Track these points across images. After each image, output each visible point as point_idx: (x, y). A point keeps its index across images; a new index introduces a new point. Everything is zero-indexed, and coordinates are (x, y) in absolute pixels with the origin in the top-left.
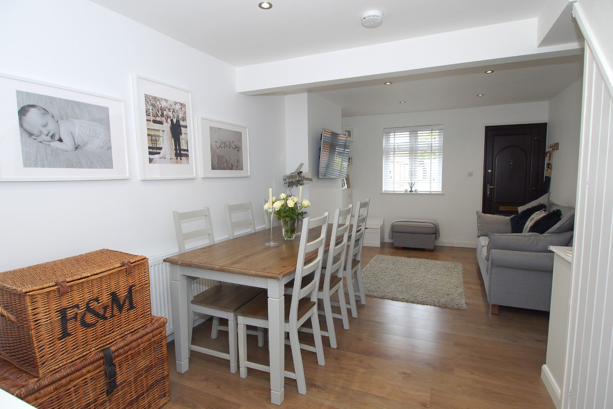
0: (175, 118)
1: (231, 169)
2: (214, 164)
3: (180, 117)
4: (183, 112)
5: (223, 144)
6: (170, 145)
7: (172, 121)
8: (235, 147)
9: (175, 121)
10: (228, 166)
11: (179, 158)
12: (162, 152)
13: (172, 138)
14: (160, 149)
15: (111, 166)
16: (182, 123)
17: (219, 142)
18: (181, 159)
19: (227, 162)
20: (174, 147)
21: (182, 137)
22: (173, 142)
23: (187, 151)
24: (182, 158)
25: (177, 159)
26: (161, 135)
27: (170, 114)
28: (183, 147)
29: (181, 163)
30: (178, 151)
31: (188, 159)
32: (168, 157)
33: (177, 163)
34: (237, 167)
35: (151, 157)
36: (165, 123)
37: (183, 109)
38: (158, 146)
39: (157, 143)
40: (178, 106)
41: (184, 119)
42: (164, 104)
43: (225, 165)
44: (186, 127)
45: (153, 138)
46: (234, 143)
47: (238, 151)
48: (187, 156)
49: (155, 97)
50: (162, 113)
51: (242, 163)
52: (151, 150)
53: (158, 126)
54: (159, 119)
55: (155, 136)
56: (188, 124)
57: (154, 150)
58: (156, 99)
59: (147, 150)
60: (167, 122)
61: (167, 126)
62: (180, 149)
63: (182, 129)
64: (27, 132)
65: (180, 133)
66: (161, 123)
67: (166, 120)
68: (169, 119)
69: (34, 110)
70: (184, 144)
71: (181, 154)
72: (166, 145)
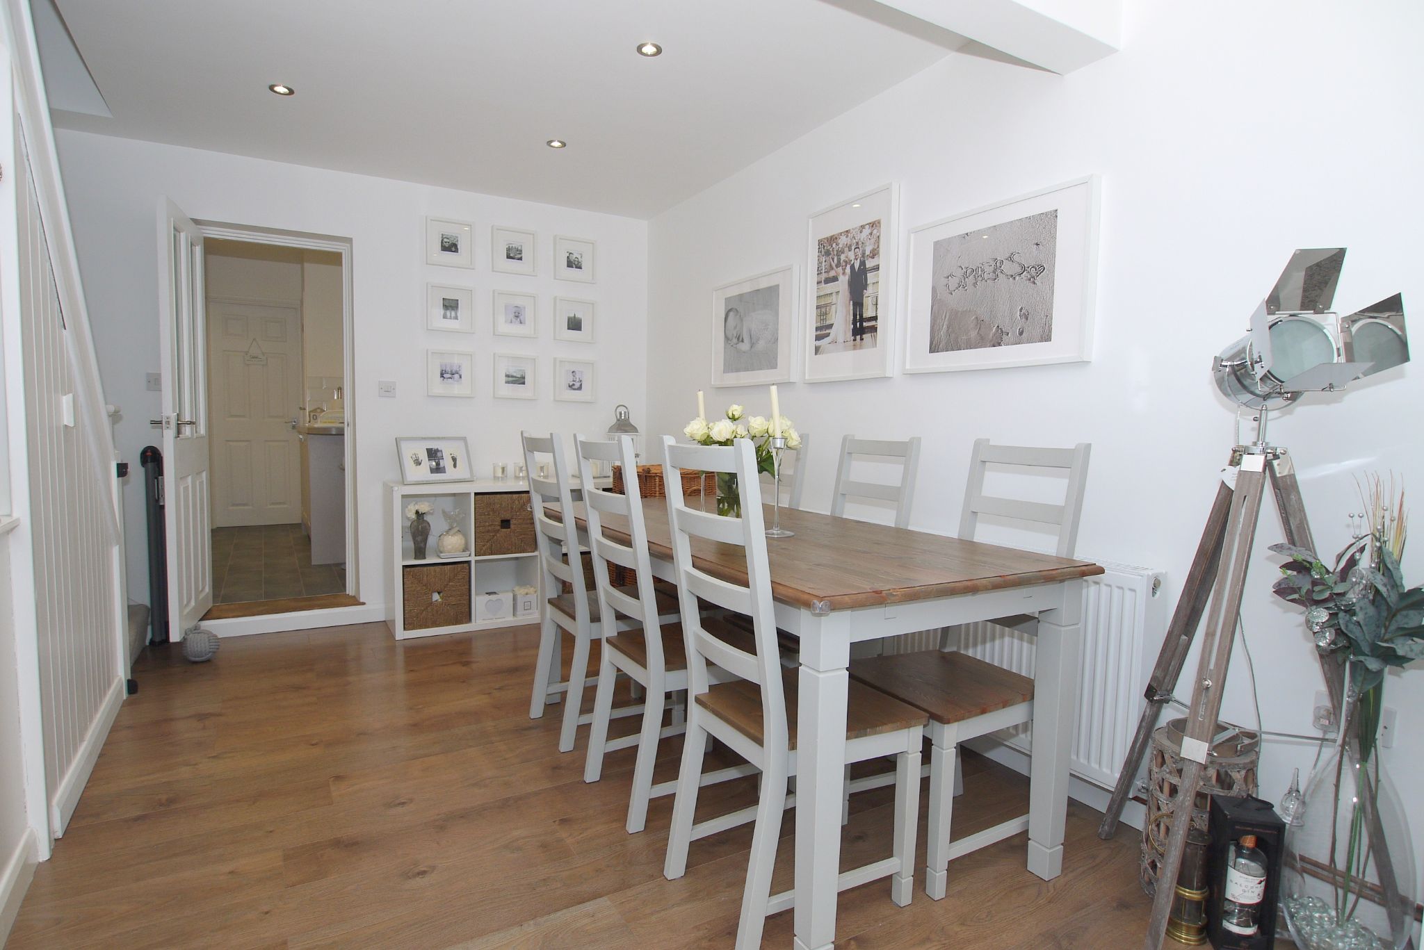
0: (859, 260)
1: (997, 344)
2: (936, 339)
3: (868, 253)
4: (873, 241)
5: (972, 273)
6: (846, 316)
7: (852, 267)
8: (1019, 270)
9: (857, 266)
10: (982, 338)
11: (858, 337)
12: (832, 331)
13: (850, 300)
14: (830, 326)
15: (774, 367)
16: (870, 264)
17: (959, 273)
18: (862, 339)
19: (979, 322)
20: (852, 318)
21: (869, 291)
22: (852, 308)
23: (875, 318)
24: (864, 336)
25: (855, 340)
26: (834, 301)
27: (851, 255)
28: (868, 313)
29: (861, 347)
30: (858, 324)
31: (875, 337)
32: (841, 340)
33: (855, 347)
34: (1021, 334)
35: (818, 343)
36: (841, 278)
37: (875, 232)
38: (828, 322)
39: (828, 316)
40: (867, 231)
41: (874, 254)
42: (843, 241)
43: (973, 334)
44: (877, 268)
45: (823, 310)
46: (1016, 258)
47: (1032, 280)
48: (874, 329)
49: (832, 237)
50: (839, 260)
51: (1048, 317)
52: (819, 333)
53: (830, 287)
54: (832, 274)
55: (826, 306)
56: (881, 260)
57: (823, 331)
58: (832, 239)
59: (814, 333)
60: (844, 273)
61: (844, 280)
62: (862, 320)
63: (869, 275)
64: (727, 338)
65: (865, 286)
66: (835, 279)
67: (844, 270)
68: (848, 267)
69: (731, 314)
70: (868, 302)
71: (863, 327)
72: (841, 318)
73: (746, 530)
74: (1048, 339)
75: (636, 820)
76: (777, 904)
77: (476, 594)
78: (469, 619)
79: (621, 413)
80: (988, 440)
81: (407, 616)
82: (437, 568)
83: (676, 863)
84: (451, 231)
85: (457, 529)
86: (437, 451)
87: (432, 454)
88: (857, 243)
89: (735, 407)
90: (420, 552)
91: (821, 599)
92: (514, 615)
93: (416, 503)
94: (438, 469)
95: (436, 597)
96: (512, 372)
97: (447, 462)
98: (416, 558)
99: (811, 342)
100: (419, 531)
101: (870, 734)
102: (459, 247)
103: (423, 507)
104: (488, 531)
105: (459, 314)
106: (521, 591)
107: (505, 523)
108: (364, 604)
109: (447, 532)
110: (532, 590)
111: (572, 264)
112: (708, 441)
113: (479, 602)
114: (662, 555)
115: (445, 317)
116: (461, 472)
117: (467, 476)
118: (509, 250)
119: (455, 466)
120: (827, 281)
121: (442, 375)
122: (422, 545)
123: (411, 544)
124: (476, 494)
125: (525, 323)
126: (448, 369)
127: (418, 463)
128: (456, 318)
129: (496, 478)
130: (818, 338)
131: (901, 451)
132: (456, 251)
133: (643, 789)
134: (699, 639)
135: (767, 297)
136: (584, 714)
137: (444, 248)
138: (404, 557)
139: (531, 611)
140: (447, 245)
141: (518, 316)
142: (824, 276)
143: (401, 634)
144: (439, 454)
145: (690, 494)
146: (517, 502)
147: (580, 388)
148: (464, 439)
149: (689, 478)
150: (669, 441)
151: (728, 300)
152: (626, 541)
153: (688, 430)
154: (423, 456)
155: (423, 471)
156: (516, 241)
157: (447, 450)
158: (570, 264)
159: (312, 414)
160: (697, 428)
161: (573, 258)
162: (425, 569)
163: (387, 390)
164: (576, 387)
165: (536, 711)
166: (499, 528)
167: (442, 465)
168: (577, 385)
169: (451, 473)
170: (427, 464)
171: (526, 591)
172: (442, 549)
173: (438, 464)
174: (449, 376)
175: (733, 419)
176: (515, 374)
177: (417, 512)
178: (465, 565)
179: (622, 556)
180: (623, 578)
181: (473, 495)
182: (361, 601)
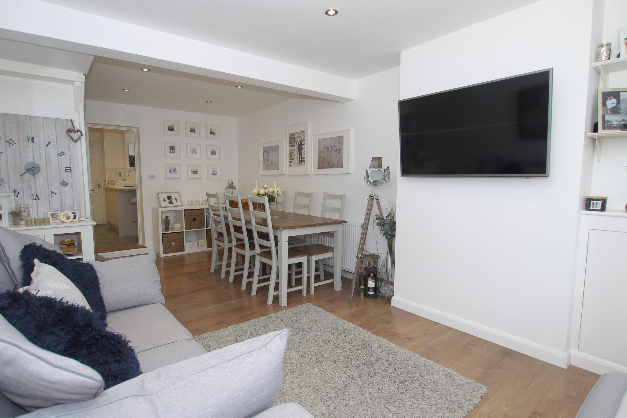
0: (300, 141)
1: (332, 168)
2: (319, 165)
3: (302, 140)
4: (303, 136)
5: (326, 149)
7: (299, 143)
8: (336, 150)
10: (329, 166)
12: (294, 161)
13: (298, 152)
15: (278, 169)
16: (303, 143)
17: (324, 148)
18: (301, 164)
19: (328, 162)
20: (299, 157)
21: (303, 150)
22: (299, 154)
23: (305, 158)
24: (302, 163)
26: (294, 152)
28: (303, 156)
31: (305, 163)
32: (296, 163)
33: (300, 166)
34: (337, 166)
36: (296, 145)
37: (304, 134)
38: (293, 158)
39: (293, 156)
40: (302, 133)
41: (304, 140)
42: (296, 135)
43: (327, 165)
44: (304, 144)
45: (291, 155)
46: (335, 146)
47: (339, 152)
48: (304, 161)
49: (293, 133)
50: (295, 140)
51: (342, 162)
52: (290, 161)
53: (293, 148)
54: (293, 144)
55: (292, 153)
56: (306, 142)
57: (291, 160)
58: (293, 134)
59: (289, 161)
60: (296, 144)
61: (296, 146)
62: (301, 158)
63: (303, 146)
64: (264, 160)
65: (302, 149)
66: (294, 146)
67: (296, 143)
68: (297, 143)
69: (265, 152)
70: (303, 154)
71: (302, 161)
72: (296, 156)
73: (266, 215)
74: (343, 168)
75: (244, 287)
76: (275, 293)
77: (186, 242)
78: (184, 251)
79: (230, 182)
80: (327, 193)
81: (164, 249)
82: (173, 234)
83: (254, 292)
84: (171, 124)
85: (179, 221)
86: (170, 196)
87: (169, 197)
88: (300, 136)
89: (265, 185)
90: (167, 229)
91: (281, 227)
92: (198, 249)
93: (165, 214)
94: (171, 202)
95: (173, 243)
96: (193, 170)
97: (174, 200)
98: (166, 231)
99: (288, 163)
100: (166, 222)
101: (295, 257)
102: (174, 129)
103: (168, 215)
104: (189, 222)
105: (175, 151)
106: (200, 241)
107: (194, 219)
108: (147, 247)
109: (176, 222)
110: (203, 240)
111: (212, 133)
112: (258, 195)
113: (187, 245)
114: (248, 222)
115: (170, 152)
116: (178, 203)
117: (180, 204)
118: (191, 129)
119: (176, 201)
120: (292, 146)
121: (170, 172)
122: (168, 227)
123: (164, 227)
124: (185, 210)
125: (197, 153)
126: (172, 169)
127: (165, 200)
128: (174, 152)
129: (189, 205)
130: (290, 162)
131: (309, 195)
132: (174, 130)
133: (245, 280)
134: (258, 240)
135: (276, 149)
136: (228, 268)
137: (170, 130)
138: (162, 231)
139: (203, 247)
140: (170, 128)
141: (194, 151)
142: (291, 144)
143: (162, 255)
144: (171, 197)
145: (255, 208)
146: (198, 212)
147: (216, 174)
148: (179, 192)
149: (254, 204)
150: (250, 196)
151: (264, 148)
152: (239, 220)
153: (253, 192)
154: (166, 198)
155: (166, 203)
156: (193, 126)
157: (173, 196)
158: (211, 133)
159: (109, 183)
160: (255, 191)
161: (212, 131)
162: (169, 234)
163: (152, 177)
164: (214, 174)
165: (212, 270)
166: (192, 221)
167: (172, 201)
168: (215, 173)
169: (175, 204)
170: (167, 201)
171: (202, 241)
172: (174, 228)
173: (171, 201)
174: (172, 171)
175: (265, 188)
176: (194, 170)
177: (166, 216)
178: (182, 233)
179: (238, 223)
180: (238, 229)
181: (184, 210)
182: (146, 246)
